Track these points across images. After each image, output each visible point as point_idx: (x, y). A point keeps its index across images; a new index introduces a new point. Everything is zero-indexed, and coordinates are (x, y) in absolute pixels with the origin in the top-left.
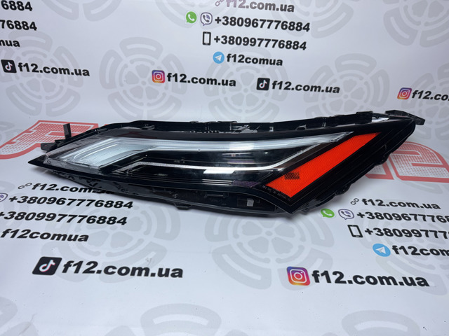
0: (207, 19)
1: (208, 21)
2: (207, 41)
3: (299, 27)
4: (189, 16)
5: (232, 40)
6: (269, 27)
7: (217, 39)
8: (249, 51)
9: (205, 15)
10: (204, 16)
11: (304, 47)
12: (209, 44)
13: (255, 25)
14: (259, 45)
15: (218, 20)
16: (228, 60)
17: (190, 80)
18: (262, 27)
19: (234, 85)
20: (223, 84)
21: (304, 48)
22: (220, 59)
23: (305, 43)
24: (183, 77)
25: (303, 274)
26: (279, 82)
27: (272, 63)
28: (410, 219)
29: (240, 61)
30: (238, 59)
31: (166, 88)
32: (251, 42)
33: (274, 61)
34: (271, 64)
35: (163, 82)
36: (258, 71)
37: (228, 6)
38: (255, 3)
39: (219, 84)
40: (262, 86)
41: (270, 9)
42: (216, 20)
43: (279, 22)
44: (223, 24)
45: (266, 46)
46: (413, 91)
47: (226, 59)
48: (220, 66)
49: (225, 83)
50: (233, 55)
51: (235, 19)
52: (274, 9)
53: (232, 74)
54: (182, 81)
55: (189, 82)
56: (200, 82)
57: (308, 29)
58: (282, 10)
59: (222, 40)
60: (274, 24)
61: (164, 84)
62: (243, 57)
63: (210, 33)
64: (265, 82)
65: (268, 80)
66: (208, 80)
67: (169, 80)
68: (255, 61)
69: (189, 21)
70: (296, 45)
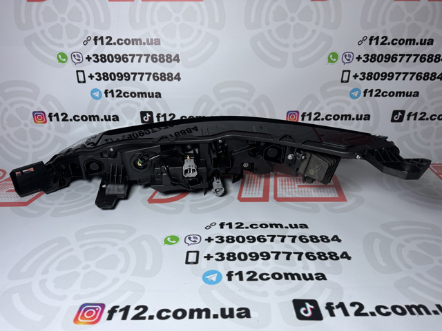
0: (77, 58)
1: (79, 60)
2: (81, 79)
3: (168, 59)
4: (60, 56)
5: (105, 77)
6: (139, 61)
7: (91, 77)
8: (125, 86)
9: (75, 54)
10: (74, 56)
11: (178, 77)
12: (84, 82)
13: (125, 60)
14: (134, 79)
15: (89, 58)
16: (107, 96)
17: (72, 118)
18: (132, 61)
19: (118, 120)
20: (106, 120)
21: (179, 79)
22: (97, 95)
23: (178, 74)
24: (64, 115)
25: (97, 312)
26: (162, 114)
27: (151, 95)
28: (265, 240)
29: (118, 96)
30: (116, 94)
31: (49, 128)
32: (125, 76)
33: (153, 93)
34: (150, 97)
35: (45, 122)
36: (139, 105)
37: (96, 44)
38: (122, 40)
39: (102, 120)
40: (146, 119)
41: (137, 44)
42: (86, 58)
43: (148, 55)
44: (94, 61)
45: (141, 79)
46: (301, 114)
47: (104, 95)
48: (99, 102)
49: (108, 118)
50: (110, 90)
51: (105, 56)
52: (141, 44)
53: (112, 109)
54: (64, 120)
55: (71, 120)
56: (83, 120)
57: (178, 61)
58: (149, 44)
59: (96, 77)
60: (144, 58)
61: (46, 125)
62: (121, 92)
63: (83, 71)
64: (148, 115)
65: (151, 113)
66: (90, 117)
67: (51, 120)
68: (133, 95)
69: (60, 61)
70: (170, 77)
